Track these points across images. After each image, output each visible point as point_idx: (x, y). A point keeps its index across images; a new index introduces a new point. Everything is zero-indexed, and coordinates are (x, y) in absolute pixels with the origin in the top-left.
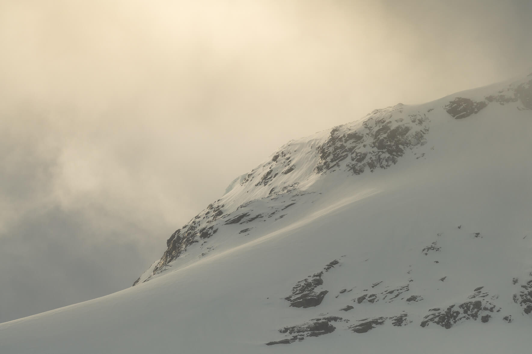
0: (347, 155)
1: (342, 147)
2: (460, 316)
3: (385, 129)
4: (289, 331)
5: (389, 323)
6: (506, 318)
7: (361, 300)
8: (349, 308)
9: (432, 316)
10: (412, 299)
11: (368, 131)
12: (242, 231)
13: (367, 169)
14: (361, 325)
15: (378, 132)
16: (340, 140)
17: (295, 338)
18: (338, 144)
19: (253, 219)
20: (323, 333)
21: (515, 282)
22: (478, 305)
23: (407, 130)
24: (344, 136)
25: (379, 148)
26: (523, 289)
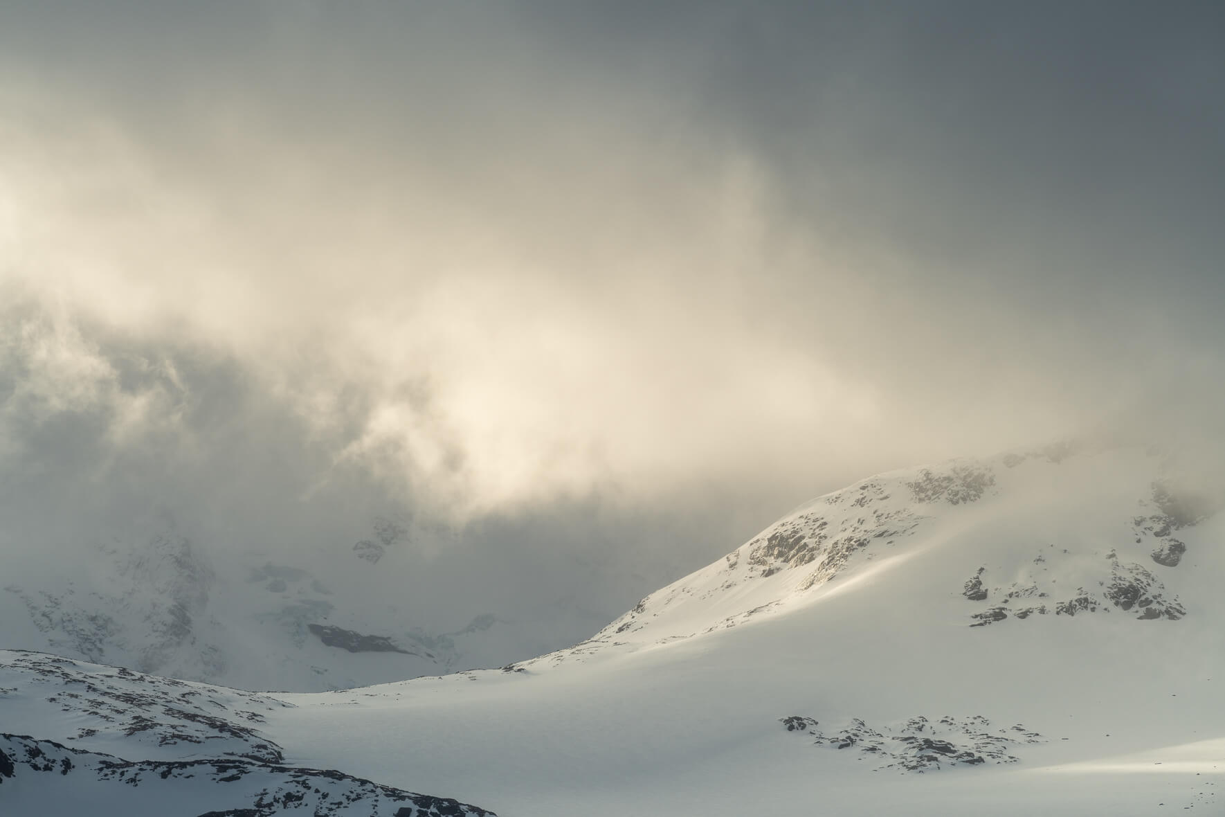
0: (944, 492)
1: (940, 485)
2: (1077, 608)
3: (970, 475)
4: (979, 618)
5: (1036, 612)
6: (1106, 609)
7: (1011, 595)
8: (1006, 601)
9: (1061, 608)
10: (1042, 595)
11: (956, 476)
12: (889, 543)
13: (961, 501)
14: (1022, 613)
15: (965, 477)
16: (937, 480)
17: (986, 622)
18: (937, 484)
19: (891, 534)
20: (1002, 619)
21: (1102, 584)
22: (1086, 600)
23: (984, 475)
24: (940, 478)
25: (967, 487)
26: (1109, 590)
